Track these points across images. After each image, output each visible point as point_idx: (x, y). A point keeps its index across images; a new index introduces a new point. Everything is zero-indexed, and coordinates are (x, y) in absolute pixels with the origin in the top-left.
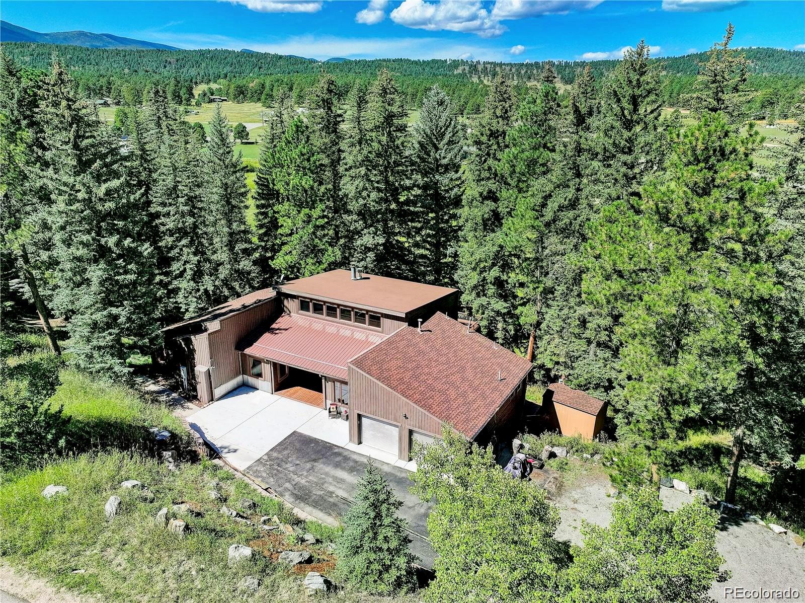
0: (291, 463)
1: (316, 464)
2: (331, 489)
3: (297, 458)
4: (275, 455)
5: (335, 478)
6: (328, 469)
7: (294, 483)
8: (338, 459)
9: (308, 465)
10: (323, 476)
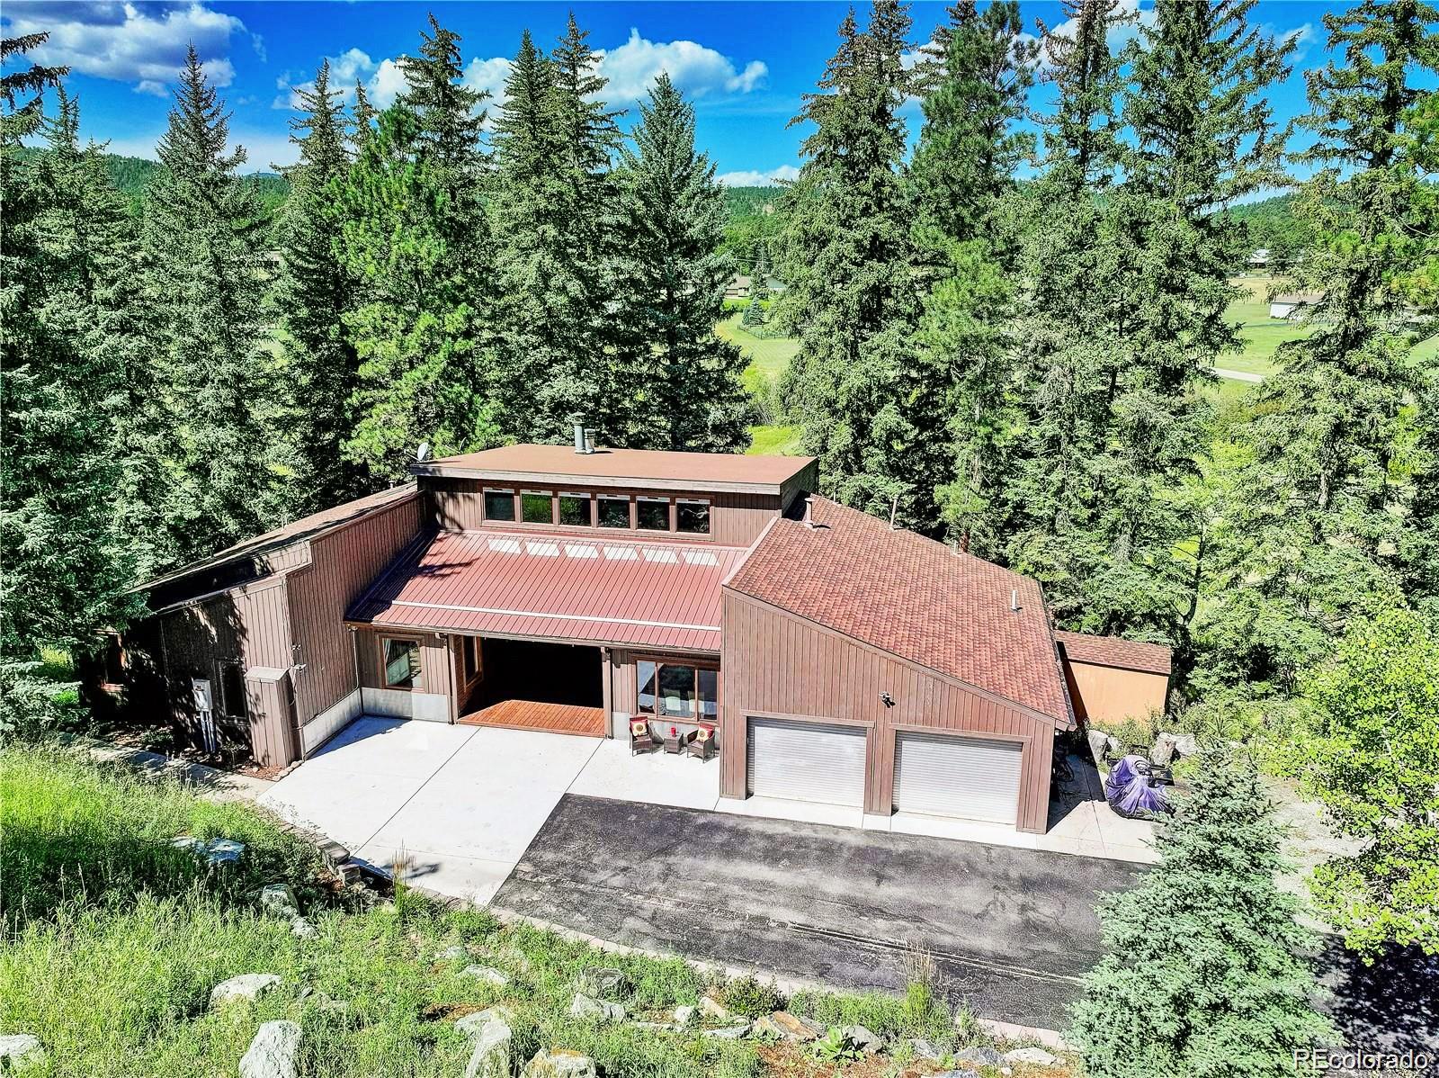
0: (605, 868)
1: (671, 860)
2: (754, 909)
3: (615, 854)
4: (549, 856)
5: (746, 883)
6: (712, 865)
7: (648, 914)
8: (719, 838)
9: (656, 866)
10: (712, 884)
